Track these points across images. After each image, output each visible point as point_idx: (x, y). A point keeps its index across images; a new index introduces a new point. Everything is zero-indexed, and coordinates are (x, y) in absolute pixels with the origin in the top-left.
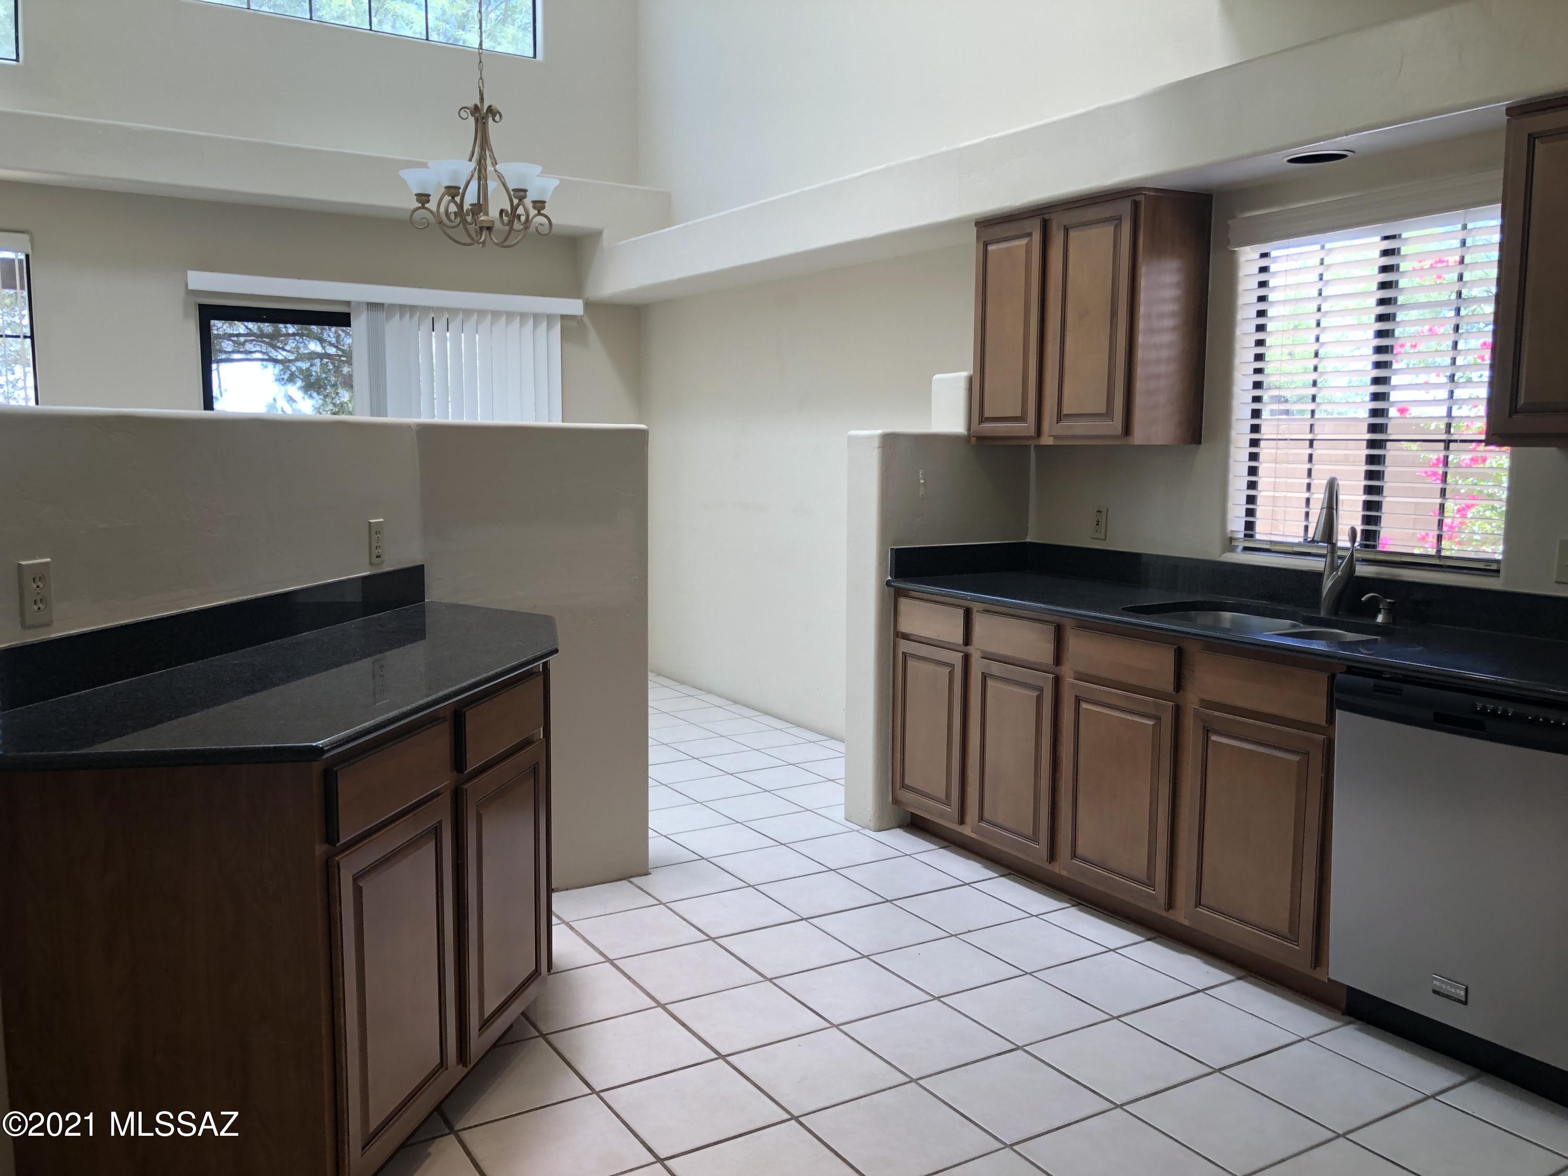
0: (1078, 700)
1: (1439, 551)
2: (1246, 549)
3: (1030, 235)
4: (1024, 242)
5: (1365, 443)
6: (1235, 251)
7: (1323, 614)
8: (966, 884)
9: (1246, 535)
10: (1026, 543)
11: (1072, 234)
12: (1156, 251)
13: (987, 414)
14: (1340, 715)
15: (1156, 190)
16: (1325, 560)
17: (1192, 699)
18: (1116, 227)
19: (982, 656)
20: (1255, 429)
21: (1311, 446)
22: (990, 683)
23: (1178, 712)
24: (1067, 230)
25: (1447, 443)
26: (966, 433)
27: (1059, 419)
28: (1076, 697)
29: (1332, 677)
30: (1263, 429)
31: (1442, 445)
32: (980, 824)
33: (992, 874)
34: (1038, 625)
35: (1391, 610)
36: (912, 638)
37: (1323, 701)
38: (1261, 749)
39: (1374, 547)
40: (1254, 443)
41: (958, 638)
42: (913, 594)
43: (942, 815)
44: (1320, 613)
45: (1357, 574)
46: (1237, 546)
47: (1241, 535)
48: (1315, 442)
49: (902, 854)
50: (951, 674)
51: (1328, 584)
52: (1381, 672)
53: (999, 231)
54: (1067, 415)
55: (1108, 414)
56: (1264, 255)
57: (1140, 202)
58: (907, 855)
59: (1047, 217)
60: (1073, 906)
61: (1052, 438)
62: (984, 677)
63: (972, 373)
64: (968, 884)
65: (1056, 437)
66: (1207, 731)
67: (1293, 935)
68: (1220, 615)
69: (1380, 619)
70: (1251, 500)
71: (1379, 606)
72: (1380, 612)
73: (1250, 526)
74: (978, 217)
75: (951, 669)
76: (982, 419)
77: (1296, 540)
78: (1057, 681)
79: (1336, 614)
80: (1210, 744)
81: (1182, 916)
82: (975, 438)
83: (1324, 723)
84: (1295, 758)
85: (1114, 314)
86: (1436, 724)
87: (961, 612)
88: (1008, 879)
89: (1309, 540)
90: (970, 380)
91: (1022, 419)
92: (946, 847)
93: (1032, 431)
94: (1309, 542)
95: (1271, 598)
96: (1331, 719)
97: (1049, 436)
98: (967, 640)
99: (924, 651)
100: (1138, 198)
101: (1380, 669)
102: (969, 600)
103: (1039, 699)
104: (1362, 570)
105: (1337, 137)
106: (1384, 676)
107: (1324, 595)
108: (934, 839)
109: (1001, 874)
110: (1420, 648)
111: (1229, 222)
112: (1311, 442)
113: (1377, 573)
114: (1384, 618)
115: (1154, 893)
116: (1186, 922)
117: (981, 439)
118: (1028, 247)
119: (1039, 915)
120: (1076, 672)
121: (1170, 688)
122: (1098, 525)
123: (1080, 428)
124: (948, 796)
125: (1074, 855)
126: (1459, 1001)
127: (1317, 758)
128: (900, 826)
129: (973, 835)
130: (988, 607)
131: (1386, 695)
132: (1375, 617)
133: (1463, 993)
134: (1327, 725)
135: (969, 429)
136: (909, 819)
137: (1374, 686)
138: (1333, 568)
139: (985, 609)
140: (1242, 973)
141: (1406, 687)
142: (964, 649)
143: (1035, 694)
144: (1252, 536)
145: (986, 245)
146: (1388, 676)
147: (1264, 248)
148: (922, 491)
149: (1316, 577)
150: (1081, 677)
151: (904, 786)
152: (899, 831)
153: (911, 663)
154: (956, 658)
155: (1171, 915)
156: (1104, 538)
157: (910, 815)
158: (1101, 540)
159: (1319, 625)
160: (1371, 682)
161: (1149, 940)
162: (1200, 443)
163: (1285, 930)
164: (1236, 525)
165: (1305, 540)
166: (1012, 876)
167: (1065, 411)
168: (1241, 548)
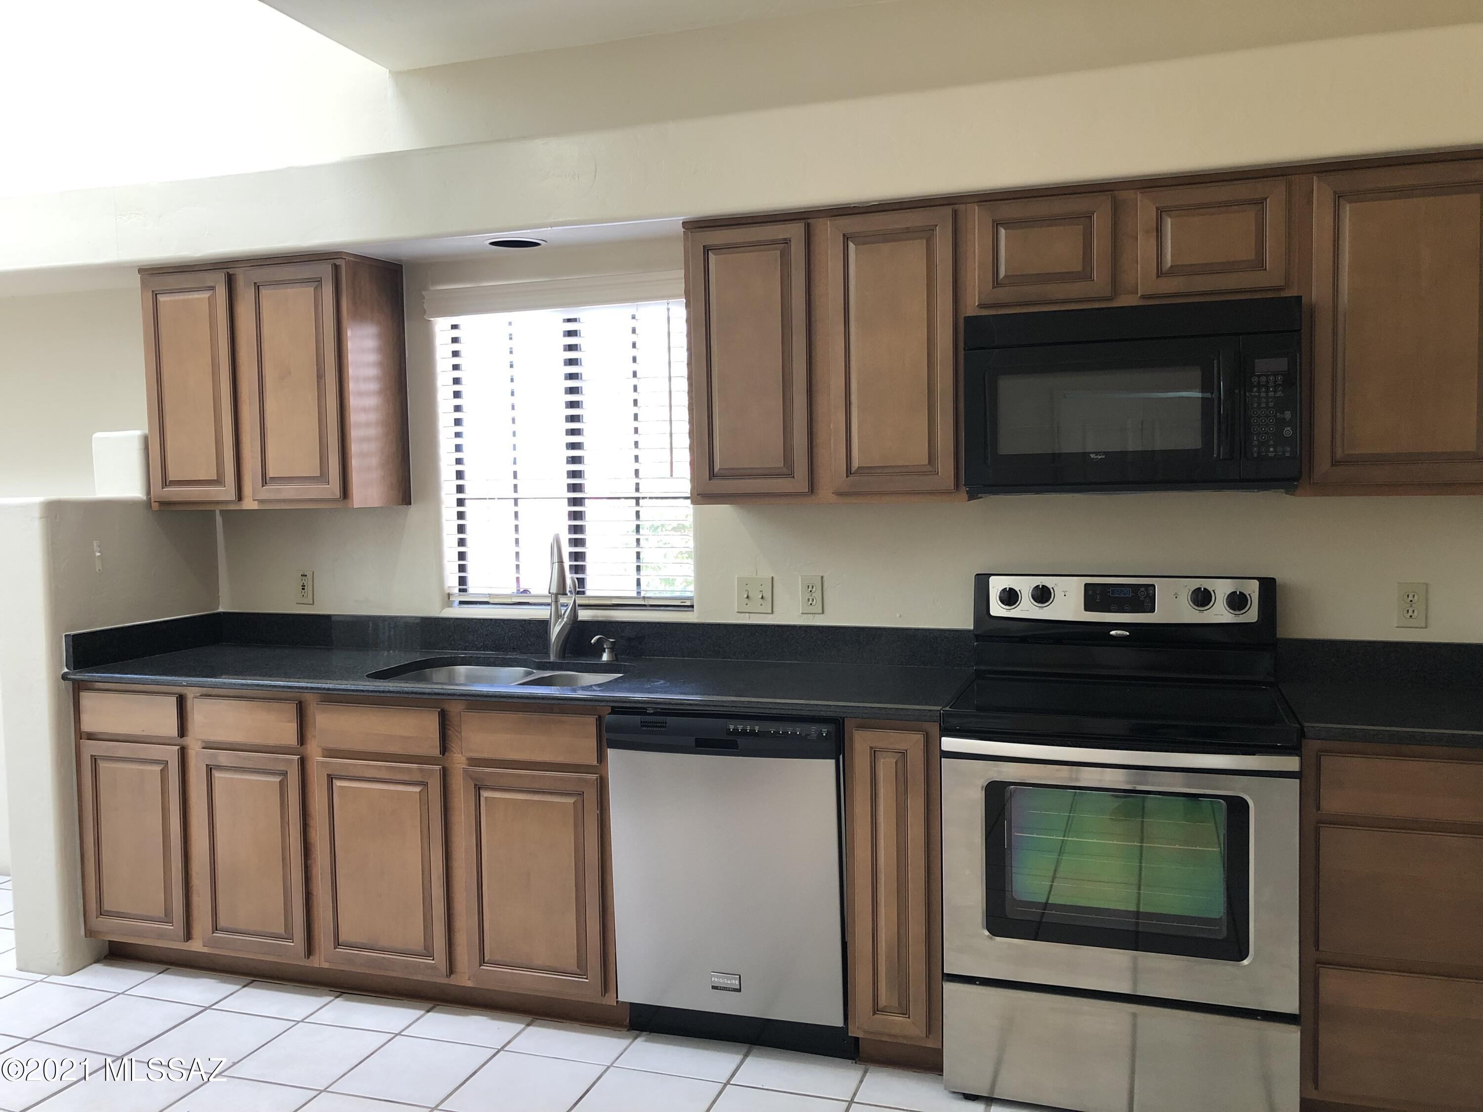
0: (331, 778)
1: (639, 593)
2: (461, 603)
3: (212, 288)
4: (205, 295)
5: (566, 500)
6: (429, 320)
7: (552, 658)
8: (206, 1008)
9: (460, 590)
10: (220, 613)
11: (264, 291)
12: (359, 316)
13: (172, 477)
14: (611, 753)
15: (355, 256)
16: (550, 608)
17: (458, 760)
18: (316, 288)
19: (204, 745)
20: (460, 489)
21: (516, 504)
22: (217, 774)
23: (445, 774)
24: (257, 287)
25: (637, 500)
26: (145, 498)
27: (264, 482)
28: (329, 775)
29: (600, 720)
30: (467, 489)
31: (634, 501)
32: (214, 934)
33: (232, 988)
34: (276, 705)
35: (612, 649)
36: (99, 737)
37: (593, 743)
38: (536, 798)
39: (583, 593)
40: (460, 502)
41: (172, 729)
42: (101, 685)
43: (161, 935)
44: (550, 657)
45: (580, 618)
46: (454, 601)
47: (456, 591)
48: (519, 500)
49: (114, 995)
50: (164, 773)
51: (555, 630)
52: (645, 708)
53: (172, 281)
54: (272, 477)
55: (323, 477)
56: (455, 327)
57: (339, 266)
58: (119, 994)
59: (231, 271)
60: (337, 997)
61: (256, 502)
62: (210, 769)
63: (147, 432)
64: (209, 1008)
65: (261, 501)
66: (478, 789)
67: (582, 969)
68: (454, 670)
69: (605, 657)
70: (462, 556)
71: (603, 646)
72: (604, 651)
73: (462, 581)
74: (142, 264)
75: (163, 766)
76: (166, 483)
77: (509, 592)
78: (303, 762)
79: (564, 657)
80: (482, 800)
81: (465, 978)
82: (157, 503)
83: (595, 763)
84: (570, 800)
85: (320, 376)
86: (697, 748)
87: (173, 700)
88: (252, 987)
89: (521, 590)
90: (146, 440)
91: (218, 481)
92: (165, 971)
93: (231, 495)
94: (522, 593)
95: (497, 648)
96: (601, 757)
97: (254, 500)
98: (182, 731)
99: (123, 749)
100: (338, 262)
101: (643, 706)
102: (185, 686)
103: (283, 786)
104: (584, 615)
105: (542, 228)
106: (648, 712)
107: (553, 641)
108: (145, 965)
109: (244, 984)
110: (662, 682)
111: (423, 293)
112: (516, 501)
113: (593, 617)
114: (609, 656)
115: (433, 962)
116: (470, 984)
117: (165, 504)
118: (211, 302)
119: (305, 1018)
120: (324, 749)
121: (436, 752)
122: (303, 589)
123: (289, 491)
124: (168, 912)
125: (337, 944)
126: (735, 990)
127: (591, 796)
128: (97, 961)
129: (205, 950)
130: (204, 690)
131: (655, 729)
132: (601, 656)
133: (737, 982)
134: (598, 764)
135: (148, 492)
136: (106, 951)
137: (641, 722)
138: (559, 616)
139: (204, 693)
140: (530, 1019)
141: (669, 719)
142: (179, 741)
143: (277, 779)
144: (465, 590)
145: (155, 295)
146: (652, 712)
147: (454, 320)
148: (98, 566)
149: (543, 625)
150: (331, 753)
151: (101, 913)
152: (98, 967)
153: (103, 765)
154: (171, 753)
155: (454, 980)
156: (311, 603)
157: (107, 944)
158: (310, 604)
159: (553, 669)
160: (638, 718)
161: (428, 1011)
162: (410, 504)
163: (574, 968)
164: (452, 581)
165: (518, 590)
166: (255, 983)
167: (271, 473)
168: (457, 602)
